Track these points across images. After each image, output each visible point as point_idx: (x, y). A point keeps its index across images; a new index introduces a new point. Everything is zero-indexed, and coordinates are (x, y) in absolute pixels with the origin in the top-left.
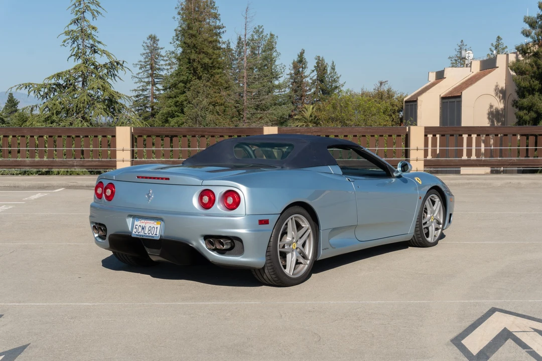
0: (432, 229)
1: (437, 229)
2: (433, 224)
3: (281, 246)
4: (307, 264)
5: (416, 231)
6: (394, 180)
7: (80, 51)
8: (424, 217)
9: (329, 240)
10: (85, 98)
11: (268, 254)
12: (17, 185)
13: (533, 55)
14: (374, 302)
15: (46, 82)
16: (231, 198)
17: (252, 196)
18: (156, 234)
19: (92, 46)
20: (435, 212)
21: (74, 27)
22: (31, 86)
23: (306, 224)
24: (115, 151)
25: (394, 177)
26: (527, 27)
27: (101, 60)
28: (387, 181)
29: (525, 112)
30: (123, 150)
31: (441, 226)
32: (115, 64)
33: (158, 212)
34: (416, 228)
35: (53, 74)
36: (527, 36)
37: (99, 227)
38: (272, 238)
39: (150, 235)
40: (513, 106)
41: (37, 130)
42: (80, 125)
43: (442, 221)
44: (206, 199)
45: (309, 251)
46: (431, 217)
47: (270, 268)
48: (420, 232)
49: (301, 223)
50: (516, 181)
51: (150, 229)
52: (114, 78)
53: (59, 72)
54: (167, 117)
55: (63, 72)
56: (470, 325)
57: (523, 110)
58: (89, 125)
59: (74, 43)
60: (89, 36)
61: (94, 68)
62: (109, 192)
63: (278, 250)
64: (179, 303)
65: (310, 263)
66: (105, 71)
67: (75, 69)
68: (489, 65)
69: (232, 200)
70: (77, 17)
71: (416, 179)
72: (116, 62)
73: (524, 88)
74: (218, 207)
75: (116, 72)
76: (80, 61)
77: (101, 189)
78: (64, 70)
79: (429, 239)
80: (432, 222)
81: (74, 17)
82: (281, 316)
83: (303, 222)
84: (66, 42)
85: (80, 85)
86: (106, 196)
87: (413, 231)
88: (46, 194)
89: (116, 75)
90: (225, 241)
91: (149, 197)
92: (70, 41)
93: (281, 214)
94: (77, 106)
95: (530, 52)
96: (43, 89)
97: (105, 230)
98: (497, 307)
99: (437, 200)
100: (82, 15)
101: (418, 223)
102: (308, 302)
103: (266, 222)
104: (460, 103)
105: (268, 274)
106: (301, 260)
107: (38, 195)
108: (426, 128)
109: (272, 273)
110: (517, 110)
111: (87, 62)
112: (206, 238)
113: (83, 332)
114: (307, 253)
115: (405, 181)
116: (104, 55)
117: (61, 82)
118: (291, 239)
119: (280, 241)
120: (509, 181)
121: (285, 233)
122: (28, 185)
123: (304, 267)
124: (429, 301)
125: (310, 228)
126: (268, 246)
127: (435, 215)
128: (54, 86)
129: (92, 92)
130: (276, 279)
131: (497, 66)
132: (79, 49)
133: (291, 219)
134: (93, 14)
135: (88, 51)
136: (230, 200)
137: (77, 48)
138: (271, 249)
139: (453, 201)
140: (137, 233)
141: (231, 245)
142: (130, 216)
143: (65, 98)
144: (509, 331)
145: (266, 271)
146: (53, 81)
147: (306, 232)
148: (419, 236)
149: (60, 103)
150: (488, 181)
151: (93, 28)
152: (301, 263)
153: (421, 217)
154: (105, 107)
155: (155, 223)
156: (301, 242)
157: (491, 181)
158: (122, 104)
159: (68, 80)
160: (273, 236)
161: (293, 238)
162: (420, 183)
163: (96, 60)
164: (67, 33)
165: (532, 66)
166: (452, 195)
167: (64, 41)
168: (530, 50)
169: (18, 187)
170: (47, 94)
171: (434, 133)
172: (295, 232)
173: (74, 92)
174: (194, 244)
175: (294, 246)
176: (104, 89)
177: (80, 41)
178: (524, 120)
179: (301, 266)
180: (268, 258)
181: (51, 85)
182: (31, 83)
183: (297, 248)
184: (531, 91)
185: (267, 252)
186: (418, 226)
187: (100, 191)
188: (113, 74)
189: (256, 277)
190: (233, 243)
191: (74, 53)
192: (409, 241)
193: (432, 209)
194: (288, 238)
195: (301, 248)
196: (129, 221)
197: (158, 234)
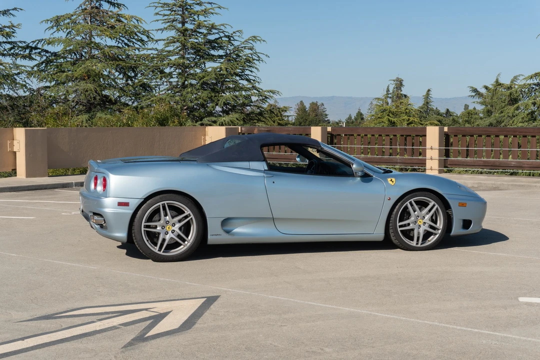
0: (418, 233)
4: (188, 246)
20: (425, 215)
23: (188, 212)
24: (426, 149)
31: (439, 231)
43: (441, 226)
63: (143, 229)
71: (390, 179)
79: (413, 243)
80: (420, 226)
87: (382, 232)
93: (145, 199)
99: (431, 202)
103: (126, 204)
118: (162, 222)
123: (183, 248)
125: (192, 214)
127: (425, 219)
128: (534, 86)
133: (163, 204)
138: (135, 227)
147: (186, 217)
156: (178, 226)
161: (168, 221)
162: (393, 183)
172: (169, 217)
175: (169, 228)
183: (173, 230)
186: (391, 228)
193: (420, 212)
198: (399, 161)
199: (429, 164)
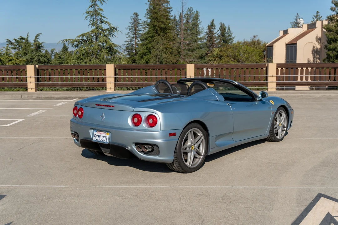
0: (280, 131)
1: (283, 131)
2: (281, 128)
3: (184, 149)
4: (201, 159)
5: (270, 133)
6: (257, 102)
7: (94, 22)
8: (275, 124)
9: (215, 142)
10: (97, 47)
11: (175, 154)
12: (52, 97)
13: (337, 21)
14: (242, 187)
15: (77, 38)
16: (152, 120)
17: (165, 118)
18: (106, 141)
19: (101, 19)
20: (282, 120)
21: (91, 9)
22: (69, 41)
23: (200, 134)
24: (106, 77)
25: (257, 101)
26: (333, 6)
27: (105, 27)
28: (252, 103)
29: (331, 52)
30: (110, 77)
31: (285, 129)
32: (113, 29)
33: (108, 127)
34: (270, 131)
35: (80, 34)
36: (333, 11)
37: (75, 134)
38: (178, 144)
39: (103, 141)
40: (325, 48)
41: (64, 67)
42: (94, 61)
43: (286, 126)
44: (136, 120)
45: (202, 151)
46: (279, 123)
47: (177, 162)
48: (273, 133)
49: (197, 133)
50: (329, 95)
51: (102, 137)
52: (112, 36)
53: (83, 33)
54: (142, 55)
55: (85, 33)
56: (304, 209)
57: (330, 51)
58: (99, 61)
59: (91, 18)
60: (99, 14)
61: (102, 31)
62: (80, 113)
63: (182, 151)
64: (118, 187)
65: (203, 158)
66: (108, 32)
67: (91, 31)
68: (312, 27)
69: (152, 121)
70: (93, 3)
71: (271, 101)
72: (113, 27)
73: (331, 39)
74: (144, 125)
75: (113, 33)
76: (94, 27)
77: (76, 110)
78: (86, 32)
79: (278, 137)
80: (280, 127)
81: (91, 4)
82: (180, 199)
83: (198, 132)
84: (87, 17)
85: (94, 40)
86: (79, 115)
87: (268, 133)
88: (66, 103)
89: (113, 34)
90: (148, 146)
91: (102, 117)
92: (89, 17)
93: (184, 129)
94: (93, 51)
95: (335, 20)
96: (75, 42)
97: (78, 136)
98: (322, 193)
99: (283, 113)
100: (95, 3)
101: (271, 128)
102: (199, 187)
103: (174, 134)
104: (296, 47)
105: (175, 166)
106: (197, 156)
107: (62, 103)
108: (277, 64)
109: (178, 166)
110: (327, 51)
111: (98, 28)
112: (136, 144)
113: (50, 211)
114: (201, 152)
115: (264, 103)
116: (106, 23)
117: (85, 38)
118: (190, 144)
119: (184, 145)
120: (324, 94)
121: (187, 140)
122: (59, 97)
123: (199, 161)
124: (277, 187)
125: (203, 136)
126: (175, 149)
127: (282, 122)
128: (81, 41)
129: (100, 44)
130: (180, 169)
131: (316, 27)
132: (94, 21)
133: (191, 131)
134: (101, 2)
135: (99, 22)
136: (151, 121)
137: (93, 20)
138: (177, 151)
139: (292, 113)
140: (95, 139)
141: (152, 149)
142: (91, 129)
143: (86, 47)
144: (331, 215)
145: (174, 164)
146: (80, 38)
147: (200, 139)
148: (272, 136)
149: (84, 49)
150: (313, 95)
151: (101, 10)
152: (197, 158)
153: (273, 124)
154: (107, 51)
155: (106, 134)
156: (197, 145)
157: (314, 95)
158: (116, 50)
159: (88, 37)
160: (178, 142)
161: (192, 143)
162: (273, 104)
163: (103, 27)
164: (88, 13)
165: (335, 27)
166: (292, 110)
167: (86, 17)
168: (335, 18)
169: (53, 98)
170: (77, 45)
171: (282, 67)
172: (193, 140)
173: (91, 44)
174: (129, 148)
175: (193, 148)
176: (106, 42)
177: (94, 16)
178: (330, 56)
179: (197, 160)
180: (175, 156)
181: (79, 40)
182: (69, 39)
183: (194, 149)
184: (335, 40)
185: (174, 153)
186: (271, 130)
187: (75, 112)
188: (112, 34)
189: (169, 167)
190: (153, 148)
191: (91, 23)
192: (266, 138)
193: (280, 119)
194: (189, 143)
195: (197, 149)
196: (91, 132)
197: (107, 140)
198: (85, 85)
199: (108, 86)
